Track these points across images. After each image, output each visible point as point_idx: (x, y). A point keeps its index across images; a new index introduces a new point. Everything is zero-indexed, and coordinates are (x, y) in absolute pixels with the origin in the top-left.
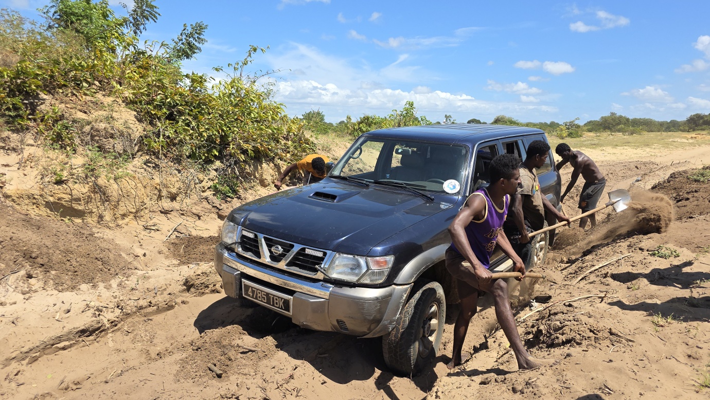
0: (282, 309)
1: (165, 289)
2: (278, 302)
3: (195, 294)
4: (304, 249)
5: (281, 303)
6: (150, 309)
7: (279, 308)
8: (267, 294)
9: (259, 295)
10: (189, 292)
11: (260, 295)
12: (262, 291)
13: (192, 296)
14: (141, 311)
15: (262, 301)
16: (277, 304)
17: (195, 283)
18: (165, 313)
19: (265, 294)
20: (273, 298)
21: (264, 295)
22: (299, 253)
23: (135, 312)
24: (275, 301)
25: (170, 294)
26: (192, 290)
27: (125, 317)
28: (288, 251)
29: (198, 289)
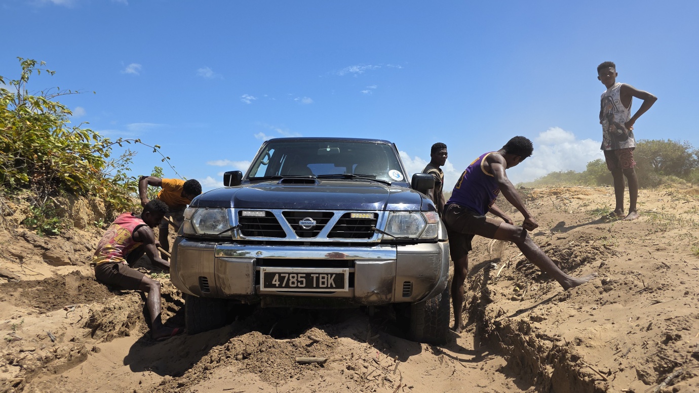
0: (332, 287)
1: (63, 335)
2: (325, 280)
3: (102, 339)
4: (348, 215)
5: (331, 281)
6: (57, 363)
7: (327, 288)
8: (308, 276)
9: (292, 280)
10: (94, 337)
11: (294, 280)
12: (297, 274)
13: (99, 341)
14: (47, 365)
15: (297, 287)
16: (323, 283)
17: (103, 322)
18: (79, 366)
19: (304, 275)
20: (318, 278)
21: (301, 277)
22: (340, 222)
23: (40, 368)
24: (321, 280)
25: (73, 340)
26: (98, 332)
27: (30, 375)
28: (326, 222)
29: (106, 332)
